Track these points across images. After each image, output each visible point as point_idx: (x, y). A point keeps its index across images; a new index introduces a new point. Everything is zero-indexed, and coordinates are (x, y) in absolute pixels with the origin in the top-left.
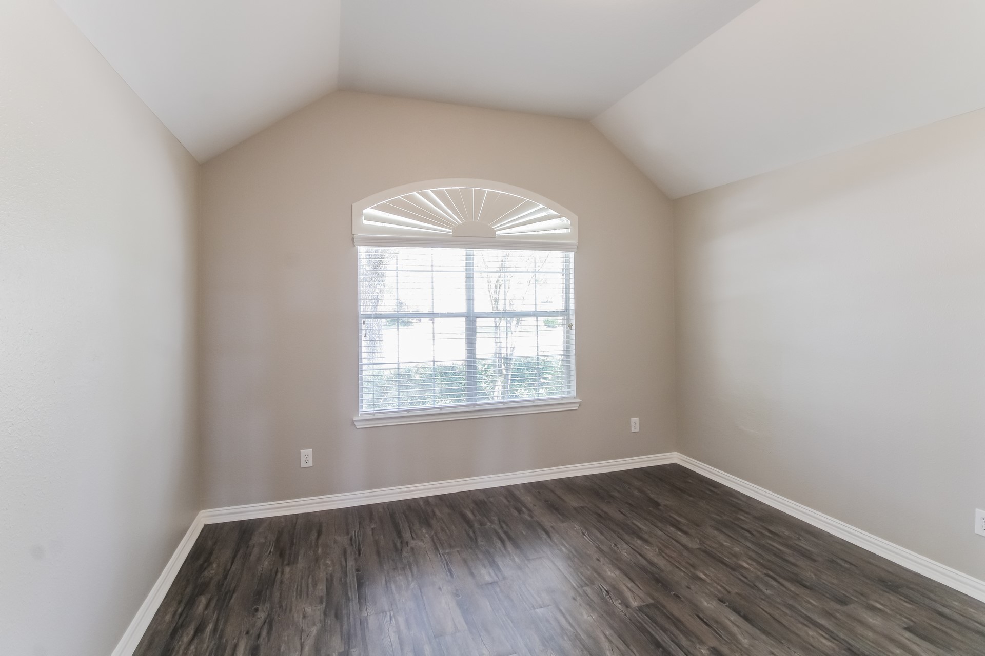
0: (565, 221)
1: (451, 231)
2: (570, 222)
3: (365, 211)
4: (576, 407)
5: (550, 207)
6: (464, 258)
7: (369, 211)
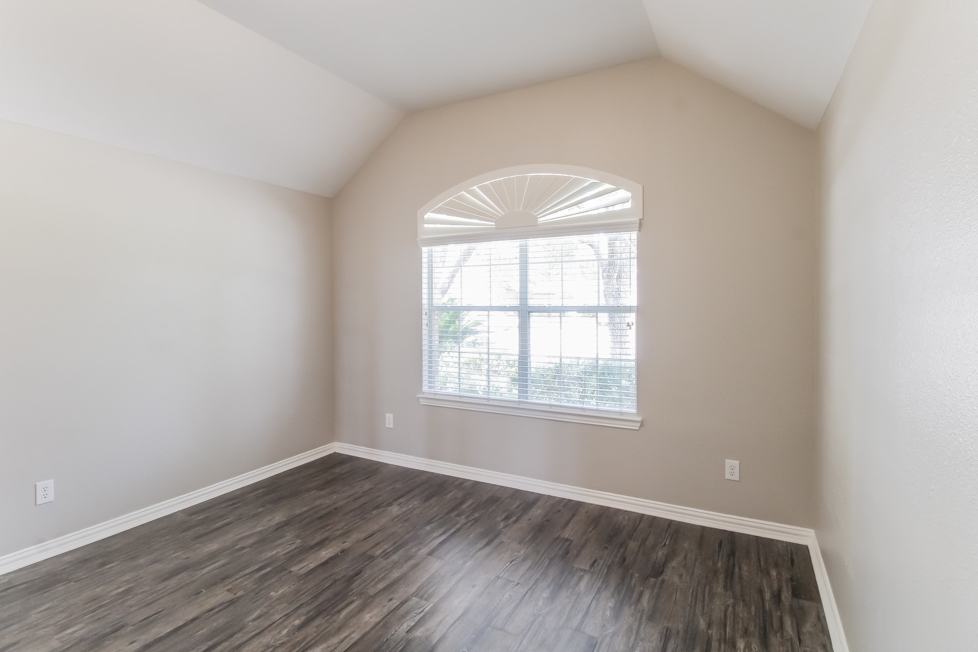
0: (623, 194)
1: (494, 224)
2: (630, 194)
3: (426, 216)
4: (636, 426)
5: (604, 180)
6: (518, 250)
7: (429, 215)
